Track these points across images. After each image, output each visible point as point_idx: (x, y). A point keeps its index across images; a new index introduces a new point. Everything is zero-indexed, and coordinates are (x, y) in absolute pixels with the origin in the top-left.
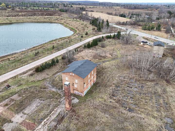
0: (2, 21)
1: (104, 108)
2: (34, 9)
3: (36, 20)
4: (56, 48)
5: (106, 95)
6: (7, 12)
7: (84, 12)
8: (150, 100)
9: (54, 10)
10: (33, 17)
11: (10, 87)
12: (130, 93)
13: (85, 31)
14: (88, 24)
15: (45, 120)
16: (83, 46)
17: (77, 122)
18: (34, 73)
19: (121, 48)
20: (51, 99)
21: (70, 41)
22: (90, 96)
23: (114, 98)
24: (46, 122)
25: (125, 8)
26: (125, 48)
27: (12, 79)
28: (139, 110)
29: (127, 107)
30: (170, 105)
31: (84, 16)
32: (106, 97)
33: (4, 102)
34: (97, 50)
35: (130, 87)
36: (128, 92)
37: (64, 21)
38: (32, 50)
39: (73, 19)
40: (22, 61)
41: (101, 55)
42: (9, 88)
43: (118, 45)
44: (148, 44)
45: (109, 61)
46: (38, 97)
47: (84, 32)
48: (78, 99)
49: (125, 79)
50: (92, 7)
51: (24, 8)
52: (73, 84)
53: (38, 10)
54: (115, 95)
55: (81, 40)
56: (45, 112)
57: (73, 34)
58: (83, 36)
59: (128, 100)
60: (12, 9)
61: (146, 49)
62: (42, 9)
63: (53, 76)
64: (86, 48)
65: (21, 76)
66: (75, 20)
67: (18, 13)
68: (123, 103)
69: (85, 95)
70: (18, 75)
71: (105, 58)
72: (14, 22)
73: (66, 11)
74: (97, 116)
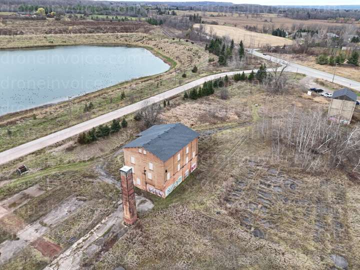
0: (36, 43)
1: (203, 225)
2: (97, 19)
3: (100, 42)
4: (128, 98)
5: (213, 197)
6: (46, 23)
7: (197, 26)
8: (305, 215)
9: (136, 21)
10: (93, 34)
11: (26, 171)
12: (264, 198)
13: (193, 64)
14: (202, 50)
15: (80, 241)
16: (183, 95)
17: (141, 248)
18: (75, 145)
19: (262, 102)
20: (99, 198)
21: (158, 84)
22: (178, 199)
23: (228, 205)
24: (81, 245)
25: (286, 16)
26: (272, 102)
27: (34, 155)
28: (276, 235)
29: (251, 226)
30: (349, 230)
31: (196, 32)
32: (210, 201)
33: (10, 200)
34: (210, 104)
35: (265, 185)
36: (260, 195)
37: (154, 43)
38: (82, 101)
39: (174, 39)
40: (59, 121)
41: (216, 114)
42: (23, 173)
43: (257, 96)
44: (322, 94)
45: (231, 128)
46: (76, 193)
47: (190, 66)
48: (153, 203)
49: (258, 167)
50: (215, 14)
51: (79, 16)
52: (145, 171)
53: (106, 22)
54: (231, 198)
55: (180, 83)
56: (83, 224)
57: (169, 70)
58: (187, 75)
59: (257, 212)
60: (57, 19)
61: (316, 105)
62: (113, 18)
63: (111, 153)
64: (189, 99)
65: (52, 151)
66: (176, 42)
67: (67, 27)
68: (246, 217)
69: (170, 195)
70: (45, 148)
71: (225, 121)
72: (57, 44)
73: (161, 23)
74: (184, 240)
